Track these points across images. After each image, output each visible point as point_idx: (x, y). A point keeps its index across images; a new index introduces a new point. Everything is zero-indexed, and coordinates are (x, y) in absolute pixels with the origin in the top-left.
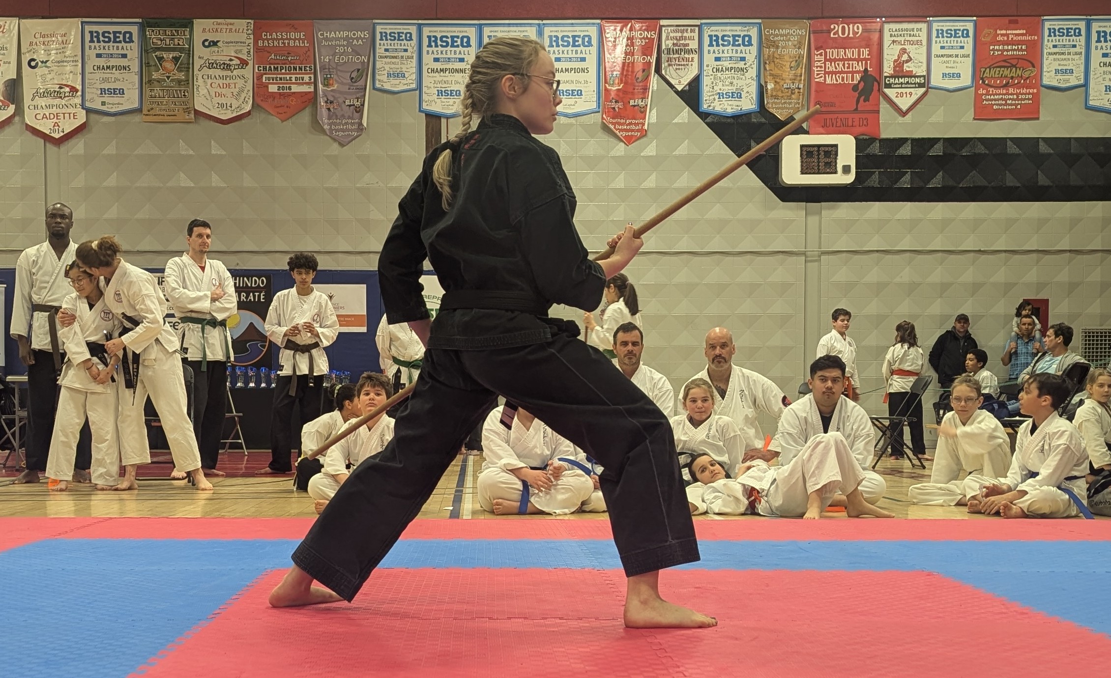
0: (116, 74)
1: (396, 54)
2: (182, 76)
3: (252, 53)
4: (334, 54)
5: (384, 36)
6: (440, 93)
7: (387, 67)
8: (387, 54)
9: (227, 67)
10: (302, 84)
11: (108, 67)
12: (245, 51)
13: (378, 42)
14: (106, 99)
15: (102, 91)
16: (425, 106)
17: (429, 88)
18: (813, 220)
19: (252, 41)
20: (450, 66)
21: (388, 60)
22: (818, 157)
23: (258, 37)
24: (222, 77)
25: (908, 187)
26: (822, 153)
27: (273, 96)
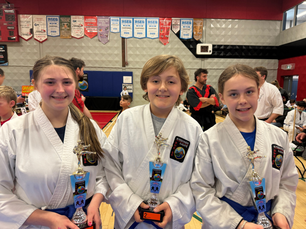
0: (54, 28)
1: (115, 24)
2: (68, 28)
3: (84, 23)
4: (102, 24)
5: (112, 20)
6: (125, 33)
7: (113, 27)
8: (113, 24)
9: (78, 26)
10: (95, 30)
11: (52, 26)
12: (82, 23)
14: (52, 33)
15: (52, 31)
16: (122, 36)
17: (122, 32)
18: (203, 62)
20: (127, 27)
21: (113, 25)
22: (204, 49)
23: (85, 20)
24: (77, 29)
25: (223, 55)
26: (205, 48)
27: (89, 33)
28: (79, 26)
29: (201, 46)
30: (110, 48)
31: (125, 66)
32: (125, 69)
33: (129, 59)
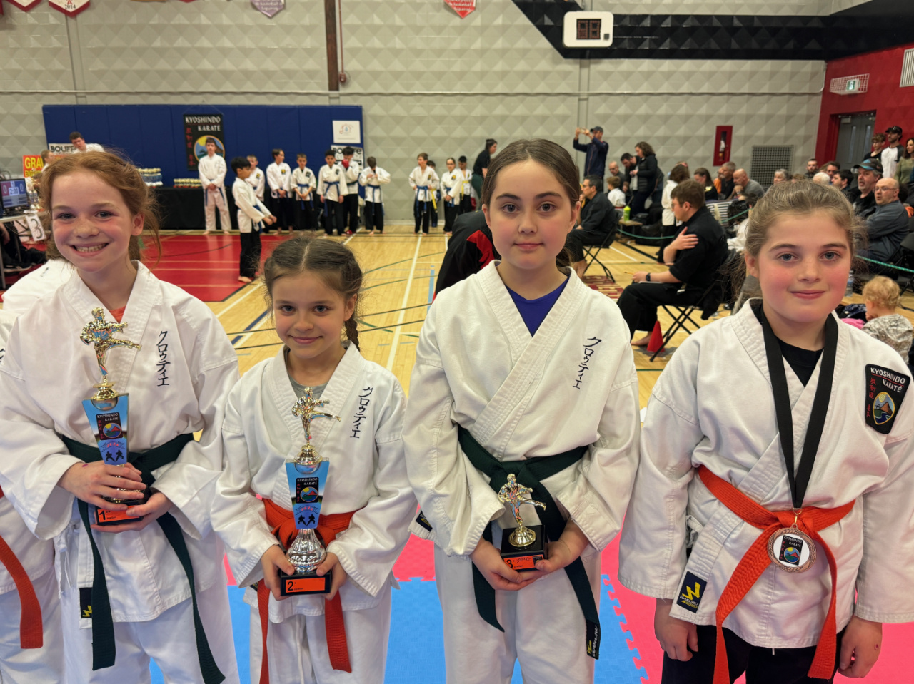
18: (585, 71)
22: (589, 28)
25: (647, 48)
26: (591, 25)
29: (578, 20)
30: (288, 29)
31: (337, 89)
32: (338, 98)
33: (348, 65)
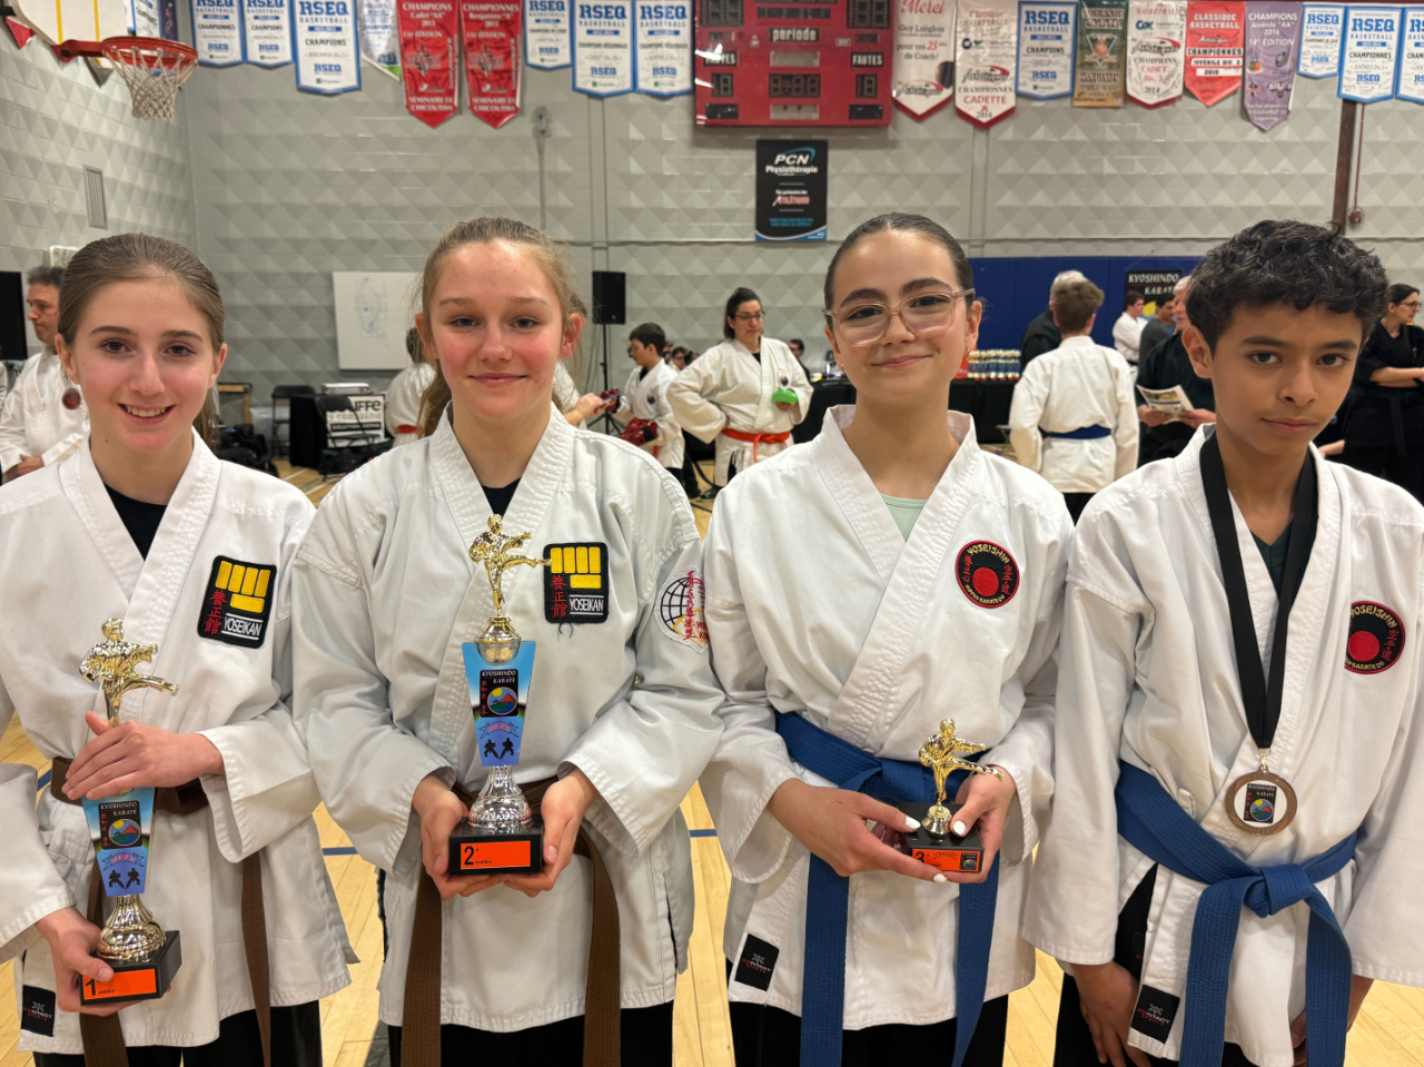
0: (1051, 56)
1: (1321, 37)
2: (1113, 59)
3: (1184, 35)
4: (1263, 37)
5: (1312, 18)
6: (1360, 78)
7: (1312, 51)
8: (1313, 37)
9: (1158, 50)
10: (1229, 68)
11: (1042, 50)
12: (1178, 32)
13: (1306, 24)
14: (1039, 83)
15: (1036, 74)
16: (1344, 91)
17: (1349, 72)
19: (1185, 23)
20: (1372, 50)
21: (1313, 44)
23: (1190, 19)
24: (1152, 61)
27: (1200, 79)
28: (1162, 45)
30: (1286, 148)
33: (1364, 197)
